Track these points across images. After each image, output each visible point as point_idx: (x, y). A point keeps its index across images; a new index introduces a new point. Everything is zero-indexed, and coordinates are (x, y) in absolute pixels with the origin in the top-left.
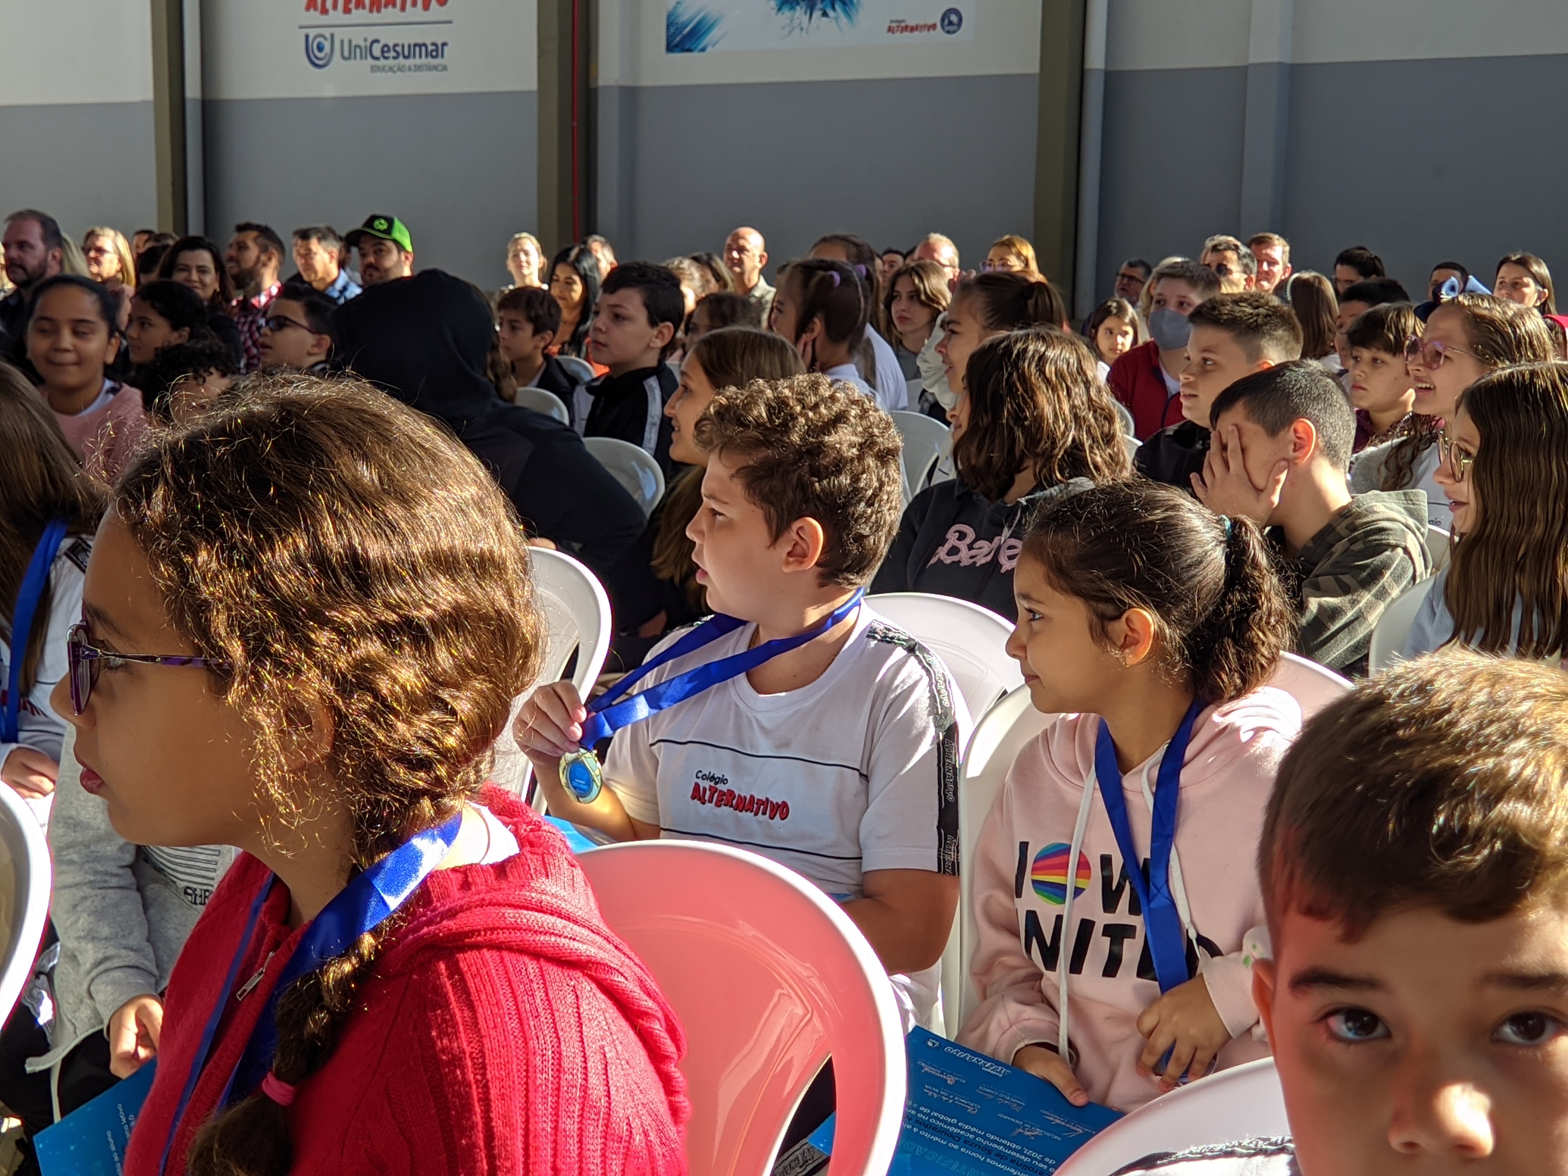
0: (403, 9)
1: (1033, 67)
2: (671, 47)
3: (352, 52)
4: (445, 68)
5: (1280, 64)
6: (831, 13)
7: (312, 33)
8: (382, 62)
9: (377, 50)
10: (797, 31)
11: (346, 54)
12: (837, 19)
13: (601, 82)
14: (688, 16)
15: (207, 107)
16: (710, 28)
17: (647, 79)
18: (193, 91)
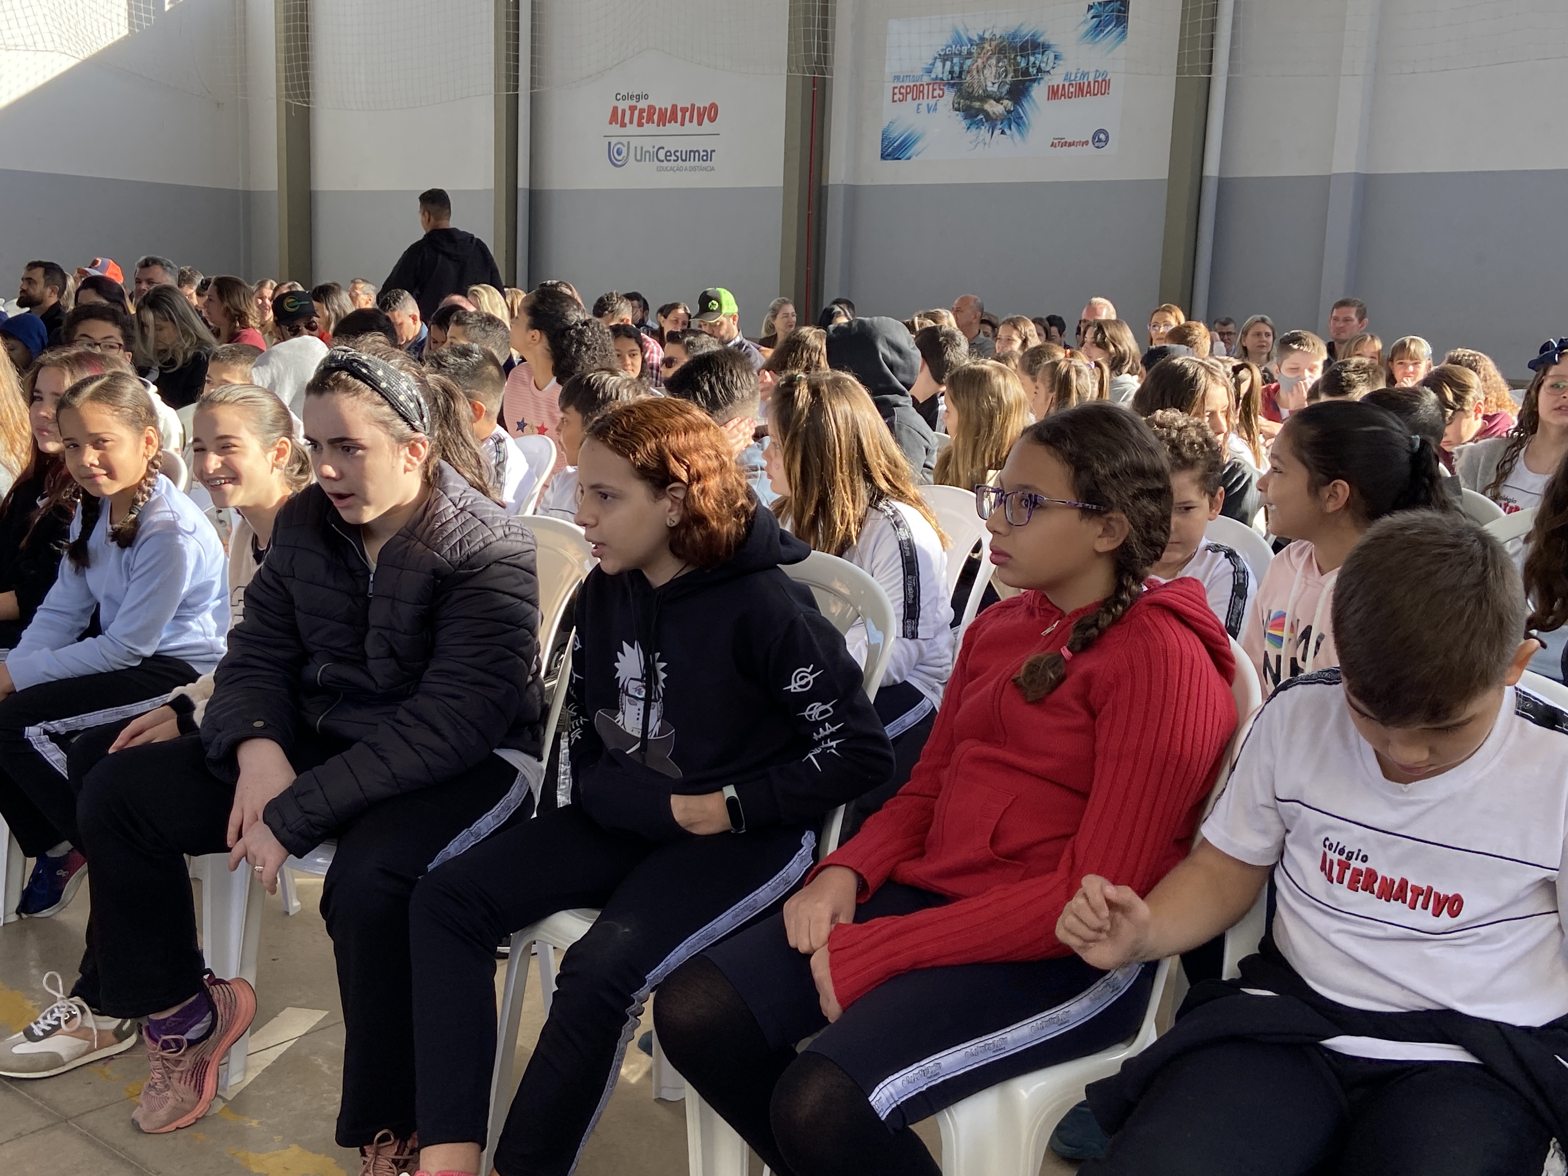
0: (682, 124)
1: (1163, 174)
2: (884, 157)
3: (643, 156)
4: (713, 169)
5: (1358, 175)
6: (1008, 132)
8: (666, 163)
9: (662, 155)
10: (982, 144)
11: (639, 158)
12: (1012, 136)
13: (830, 182)
14: (898, 133)
15: (534, 195)
16: (915, 142)
17: (866, 181)
18: (523, 182)
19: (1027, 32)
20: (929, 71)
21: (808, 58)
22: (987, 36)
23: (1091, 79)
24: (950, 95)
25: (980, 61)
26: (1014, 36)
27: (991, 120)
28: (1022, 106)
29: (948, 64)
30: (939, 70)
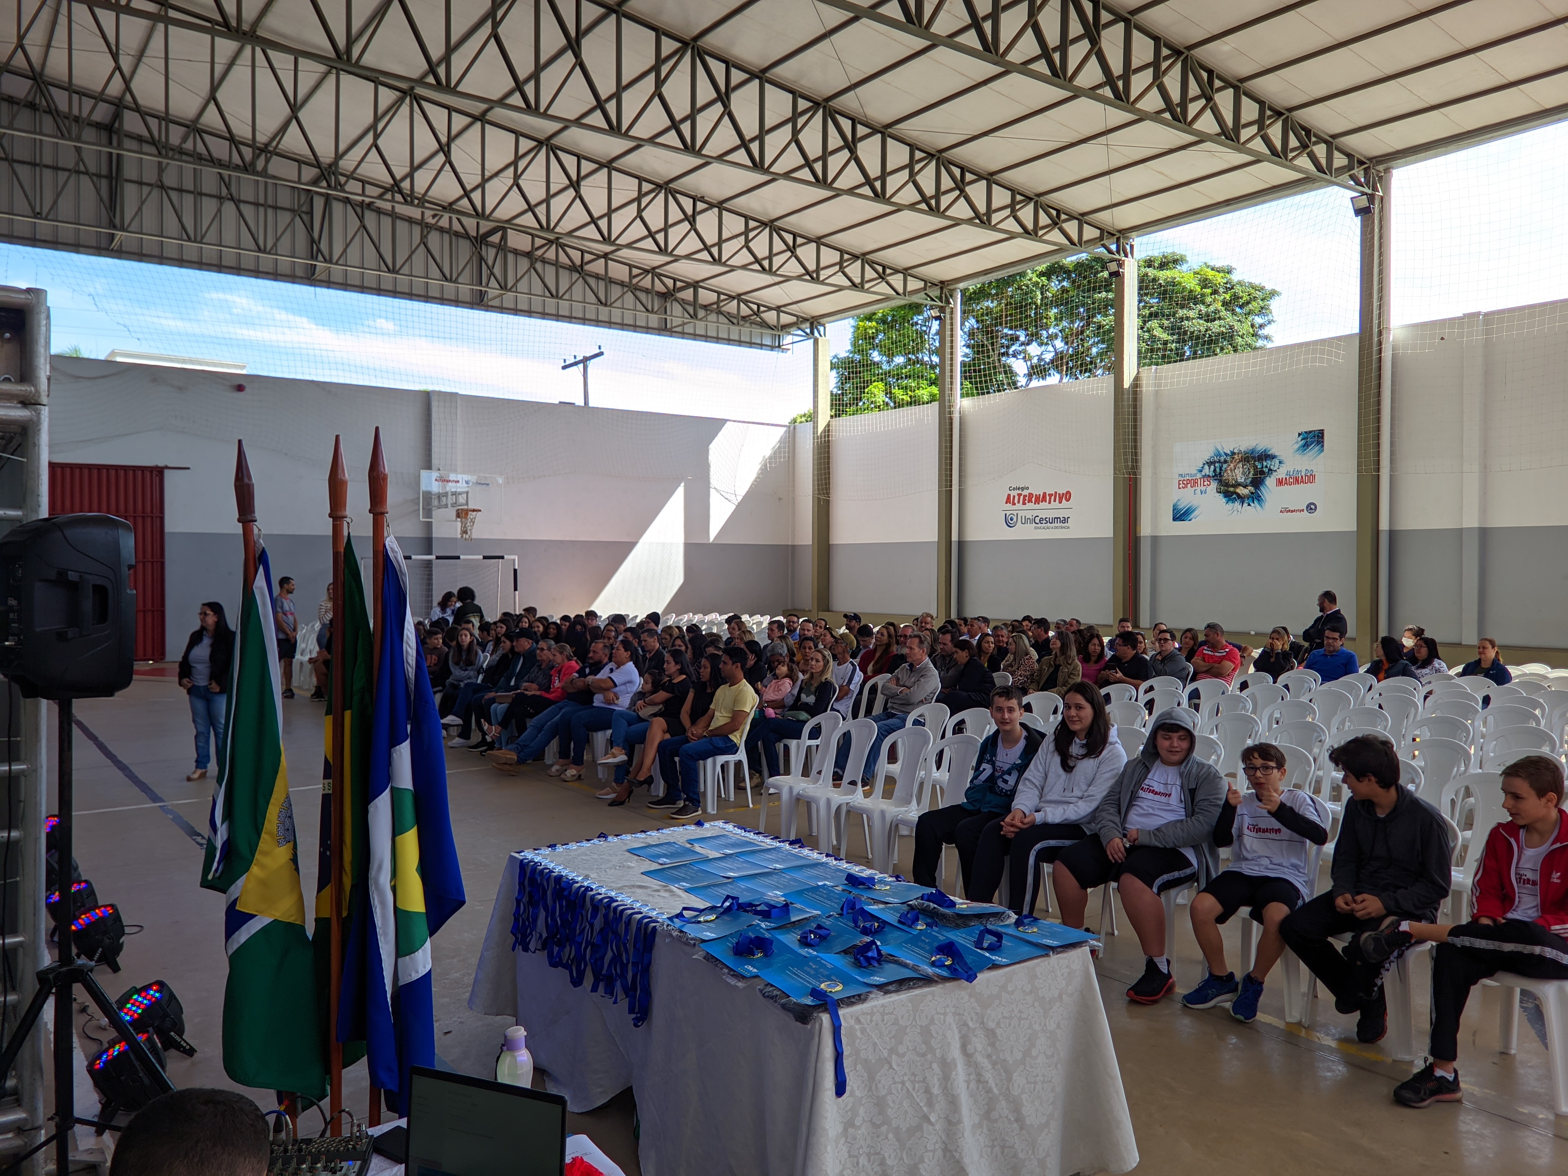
0: (1050, 503)
1: (1353, 527)
2: (1174, 519)
3: (1026, 521)
4: (1069, 528)
5: (1480, 528)
6: (1252, 504)
7: (1008, 513)
8: (1040, 525)
9: (1037, 520)
10: (1236, 511)
12: (1255, 507)
13: (1142, 534)
14: (1183, 505)
15: (961, 544)
16: (1193, 511)
17: (1163, 533)
18: (955, 537)
19: (1261, 448)
20: (1201, 471)
21: (1126, 467)
22: (1236, 451)
23: (1303, 474)
24: (1214, 485)
25: (1232, 465)
26: (1253, 451)
27: (1241, 498)
28: (1260, 490)
29: (1212, 467)
30: (1207, 471)
